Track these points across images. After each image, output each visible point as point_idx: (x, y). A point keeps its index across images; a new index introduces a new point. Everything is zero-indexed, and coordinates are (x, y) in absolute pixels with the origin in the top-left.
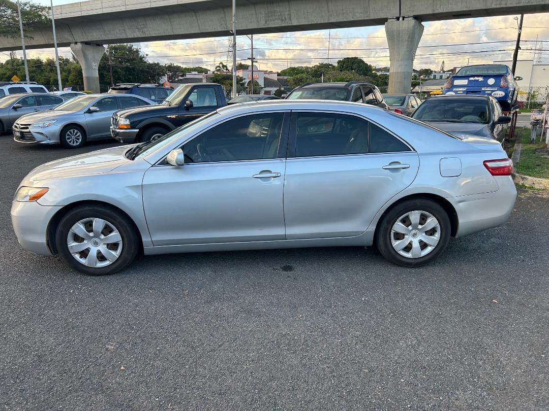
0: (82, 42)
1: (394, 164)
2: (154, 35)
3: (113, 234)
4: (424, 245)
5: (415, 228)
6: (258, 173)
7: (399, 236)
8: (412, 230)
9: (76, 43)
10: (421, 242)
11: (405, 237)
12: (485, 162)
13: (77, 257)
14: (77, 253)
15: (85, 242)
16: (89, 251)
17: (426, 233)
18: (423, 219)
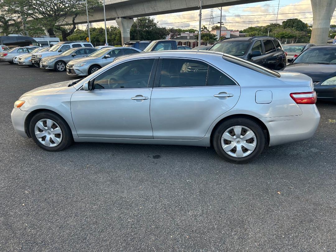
0: (121, 17)
1: (221, 94)
2: (160, 11)
3: (57, 128)
4: (245, 150)
5: (238, 137)
6: (135, 96)
7: (227, 142)
8: (236, 138)
9: (118, 18)
10: (243, 147)
11: (232, 143)
12: (291, 94)
13: (40, 140)
14: (40, 138)
15: (44, 132)
16: (46, 137)
17: (247, 141)
18: (244, 132)
